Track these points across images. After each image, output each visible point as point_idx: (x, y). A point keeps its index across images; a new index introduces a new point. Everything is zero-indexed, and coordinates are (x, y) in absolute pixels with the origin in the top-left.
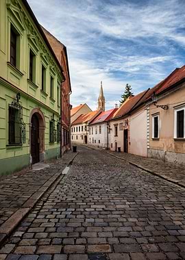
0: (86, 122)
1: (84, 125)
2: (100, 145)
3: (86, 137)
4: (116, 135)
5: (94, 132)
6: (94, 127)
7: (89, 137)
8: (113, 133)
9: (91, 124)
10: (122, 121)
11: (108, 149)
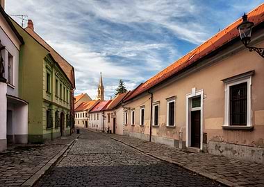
0: (87, 110)
1: (85, 112)
2: (98, 128)
3: (86, 122)
4: (109, 122)
5: (93, 118)
6: (93, 115)
7: (89, 122)
8: (106, 120)
9: (91, 111)
10: (113, 112)
11: (103, 132)
